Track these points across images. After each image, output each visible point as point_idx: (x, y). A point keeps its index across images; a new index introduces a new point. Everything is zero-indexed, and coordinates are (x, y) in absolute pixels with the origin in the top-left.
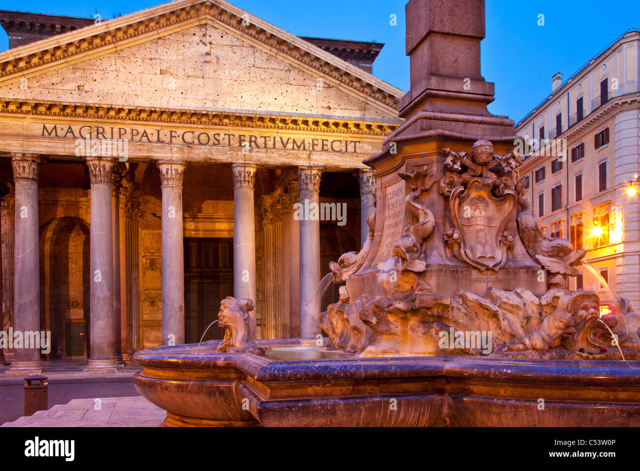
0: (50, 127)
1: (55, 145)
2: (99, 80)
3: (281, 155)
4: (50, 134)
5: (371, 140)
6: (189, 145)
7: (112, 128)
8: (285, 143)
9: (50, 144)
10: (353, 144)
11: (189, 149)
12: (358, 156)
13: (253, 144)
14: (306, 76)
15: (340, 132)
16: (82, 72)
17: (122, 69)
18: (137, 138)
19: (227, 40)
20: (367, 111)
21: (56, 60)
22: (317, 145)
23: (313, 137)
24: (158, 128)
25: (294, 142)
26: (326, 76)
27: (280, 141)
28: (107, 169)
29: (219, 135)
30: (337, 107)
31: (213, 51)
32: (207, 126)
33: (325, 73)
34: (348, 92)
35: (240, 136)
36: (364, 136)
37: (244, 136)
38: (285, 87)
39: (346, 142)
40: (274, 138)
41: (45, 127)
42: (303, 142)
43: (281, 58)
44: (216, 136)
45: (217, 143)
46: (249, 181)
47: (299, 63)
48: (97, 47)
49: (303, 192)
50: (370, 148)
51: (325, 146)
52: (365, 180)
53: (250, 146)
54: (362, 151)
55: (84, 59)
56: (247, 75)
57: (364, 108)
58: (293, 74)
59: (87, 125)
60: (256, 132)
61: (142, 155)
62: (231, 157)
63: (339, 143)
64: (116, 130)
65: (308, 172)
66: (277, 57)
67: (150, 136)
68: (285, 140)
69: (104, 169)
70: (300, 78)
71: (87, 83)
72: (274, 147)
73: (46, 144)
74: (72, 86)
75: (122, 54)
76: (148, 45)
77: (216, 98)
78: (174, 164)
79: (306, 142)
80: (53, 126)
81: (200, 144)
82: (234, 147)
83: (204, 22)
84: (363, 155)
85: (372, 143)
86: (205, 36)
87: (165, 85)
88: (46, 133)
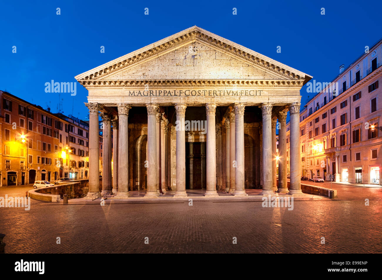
0: (132, 92)
1: (134, 99)
2: (151, 70)
3: (227, 99)
4: (132, 95)
5: (267, 89)
6: (188, 96)
7: (156, 91)
8: (229, 93)
9: (132, 99)
10: (259, 91)
11: (188, 98)
12: (262, 97)
13: (215, 94)
14: (238, 62)
15: (254, 86)
16: (144, 67)
17: (160, 65)
18: (166, 94)
19: (204, 48)
20: (266, 76)
21: (134, 63)
22: (243, 93)
23: (241, 89)
24: (175, 89)
25: (233, 92)
26: (247, 61)
27: (227, 92)
28: (154, 109)
29: (200, 91)
30: (252, 75)
31: (198, 54)
32: (195, 87)
33: (247, 59)
34: (257, 67)
35: (209, 91)
36: (265, 87)
37: (211, 91)
38: (229, 68)
39: (256, 91)
40: (224, 91)
41: (130, 92)
42: (237, 92)
43: (227, 54)
44: (199, 92)
45: (199, 95)
46: (213, 111)
47: (235, 56)
48: (150, 56)
49: (237, 115)
50: (267, 93)
51: (247, 94)
52: (265, 108)
53: (214, 95)
54: (263, 95)
55: (145, 62)
56: (212, 63)
57: (264, 74)
58: (233, 61)
60: (216, 89)
61: (168, 102)
62: (206, 101)
63: (253, 92)
64: (158, 92)
65: (239, 106)
66: (225, 54)
67: (171, 93)
68: (229, 92)
69: (153, 109)
70: (235, 63)
71: (146, 72)
72: (224, 95)
73: (130, 99)
74: (141, 73)
75: (161, 58)
76: (171, 53)
77: (199, 75)
78: (181, 105)
79: (238, 92)
80: (133, 91)
81: (192, 95)
82: (207, 96)
83: (194, 41)
84: (264, 97)
85: (268, 90)
86: (194, 47)
87: (178, 71)
88: (130, 94)
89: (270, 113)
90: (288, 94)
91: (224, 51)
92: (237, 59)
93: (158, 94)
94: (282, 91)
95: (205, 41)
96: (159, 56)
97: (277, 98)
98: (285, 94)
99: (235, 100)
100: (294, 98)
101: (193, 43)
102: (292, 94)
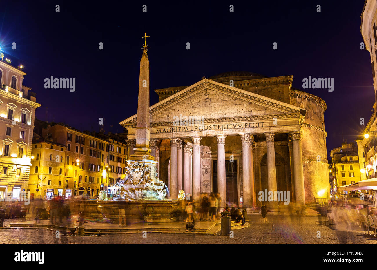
0: (159, 130)
2: (173, 113)
3: (233, 131)
4: (159, 132)
6: (201, 130)
7: (177, 128)
9: (159, 135)
10: (261, 123)
11: (201, 132)
12: (263, 128)
13: (223, 128)
14: (242, 101)
15: (256, 120)
16: (168, 111)
17: (180, 108)
18: (184, 130)
19: (214, 93)
20: (267, 110)
21: (161, 108)
22: (247, 125)
23: (246, 123)
24: (191, 126)
25: (238, 125)
26: (250, 100)
27: (233, 126)
28: (175, 141)
30: (255, 110)
31: (209, 97)
32: (207, 124)
35: (218, 125)
36: (266, 120)
37: (220, 125)
38: (234, 106)
39: (259, 123)
40: (231, 125)
41: (157, 130)
42: (242, 125)
43: (233, 96)
44: (210, 127)
45: (211, 129)
46: (222, 142)
48: (172, 103)
49: (243, 144)
50: (269, 124)
51: (250, 126)
53: (222, 129)
54: (265, 126)
55: (169, 107)
56: (221, 103)
57: (265, 109)
58: (237, 101)
59: (169, 127)
60: (224, 124)
61: (186, 136)
62: (216, 134)
63: (256, 124)
64: (178, 128)
65: (244, 136)
66: (231, 96)
67: (188, 129)
68: (235, 125)
69: (174, 141)
70: (240, 102)
71: (170, 114)
72: (231, 128)
73: (157, 135)
74: (165, 116)
75: (180, 103)
76: (188, 99)
77: (210, 113)
79: (243, 125)
81: (205, 130)
82: (216, 130)
83: (206, 88)
84: (265, 128)
85: (269, 122)
86: (206, 93)
87: (193, 111)
88: (158, 132)
89: (272, 141)
90: (288, 124)
91: (230, 93)
92: (241, 99)
93: (178, 130)
94: (282, 122)
95: (214, 88)
96: (179, 101)
97: (277, 128)
98: (285, 124)
99: (241, 132)
100: (293, 127)
101: (205, 90)
102: (291, 124)
